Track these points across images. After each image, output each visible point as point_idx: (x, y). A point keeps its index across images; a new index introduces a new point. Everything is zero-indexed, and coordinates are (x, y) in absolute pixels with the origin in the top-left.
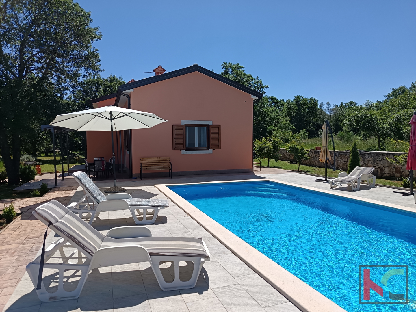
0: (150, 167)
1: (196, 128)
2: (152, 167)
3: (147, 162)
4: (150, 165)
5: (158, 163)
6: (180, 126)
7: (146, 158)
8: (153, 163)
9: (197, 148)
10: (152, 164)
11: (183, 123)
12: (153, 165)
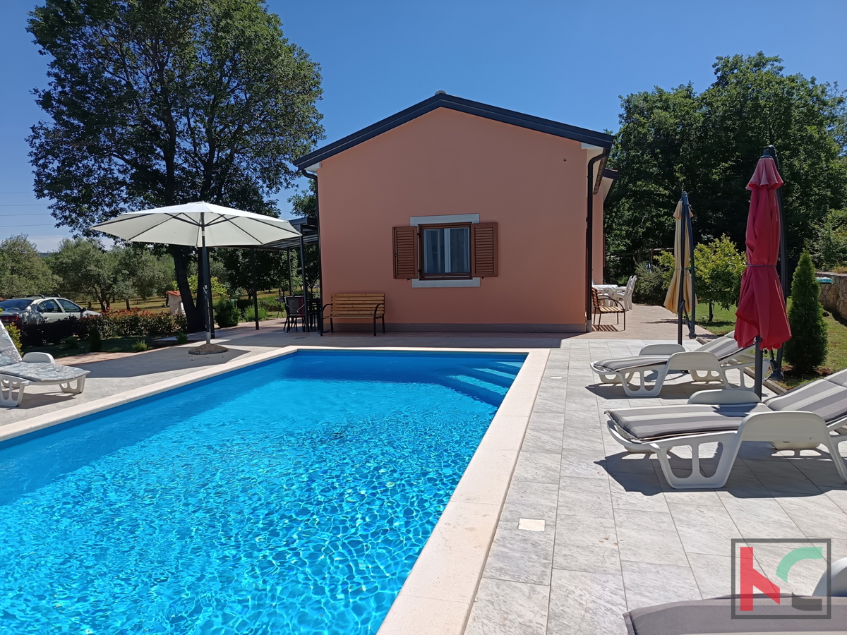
0: (346, 313)
1: (447, 232)
2: (350, 313)
3: (342, 302)
4: (347, 309)
5: (361, 306)
6: (409, 229)
7: (341, 295)
8: (352, 304)
9: (448, 274)
10: (351, 306)
11: (415, 222)
12: (353, 309)
